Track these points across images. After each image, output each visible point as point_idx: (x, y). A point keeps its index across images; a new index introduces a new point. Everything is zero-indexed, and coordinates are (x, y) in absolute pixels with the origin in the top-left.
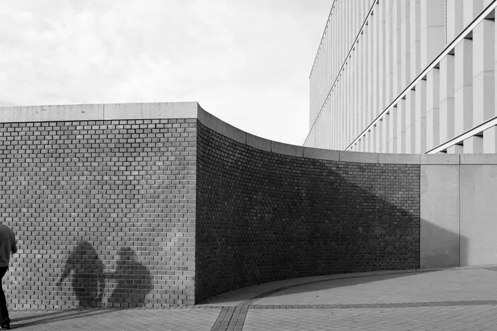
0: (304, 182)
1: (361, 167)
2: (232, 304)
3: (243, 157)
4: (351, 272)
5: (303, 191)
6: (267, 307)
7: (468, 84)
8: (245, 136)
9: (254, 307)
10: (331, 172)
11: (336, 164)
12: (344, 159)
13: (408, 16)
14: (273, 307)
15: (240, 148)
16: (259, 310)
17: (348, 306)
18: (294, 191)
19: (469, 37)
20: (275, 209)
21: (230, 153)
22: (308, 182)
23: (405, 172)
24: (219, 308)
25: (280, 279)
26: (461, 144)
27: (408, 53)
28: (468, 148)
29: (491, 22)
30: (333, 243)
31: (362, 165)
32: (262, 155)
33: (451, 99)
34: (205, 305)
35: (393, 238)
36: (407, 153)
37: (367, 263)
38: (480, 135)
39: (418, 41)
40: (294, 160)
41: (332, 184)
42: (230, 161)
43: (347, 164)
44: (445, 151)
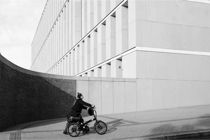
0: (37, 85)
1: (57, 80)
2: (14, 132)
3: (15, 75)
4: (53, 119)
5: (36, 89)
6: (28, 132)
7: (89, 53)
8: (16, 66)
9: (23, 132)
10: (46, 82)
11: (48, 79)
12: (51, 77)
13: (68, 27)
14: (30, 132)
15: (14, 71)
16: (25, 134)
17: (57, 131)
18: (33, 88)
19: (89, 37)
20: (26, 95)
21: (11, 73)
22: (38, 85)
23: (71, 82)
24: (9, 133)
25: (29, 122)
26: (86, 73)
27: (68, 40)
28: (89, 75)
29: (96, 32)
30: (47, 108)
31: (57, 79)
32: (22, 74)
33: (83, 57)
34: (3, 132)
35: (67, 106)
36: (71, 76)
37: (59, 115)
38: (93, 71)
39: (72, 36)
40: (33, 77)
41: (47, 86)
42: (11, 76)
43: (52, 79)
44: (81, 76)
